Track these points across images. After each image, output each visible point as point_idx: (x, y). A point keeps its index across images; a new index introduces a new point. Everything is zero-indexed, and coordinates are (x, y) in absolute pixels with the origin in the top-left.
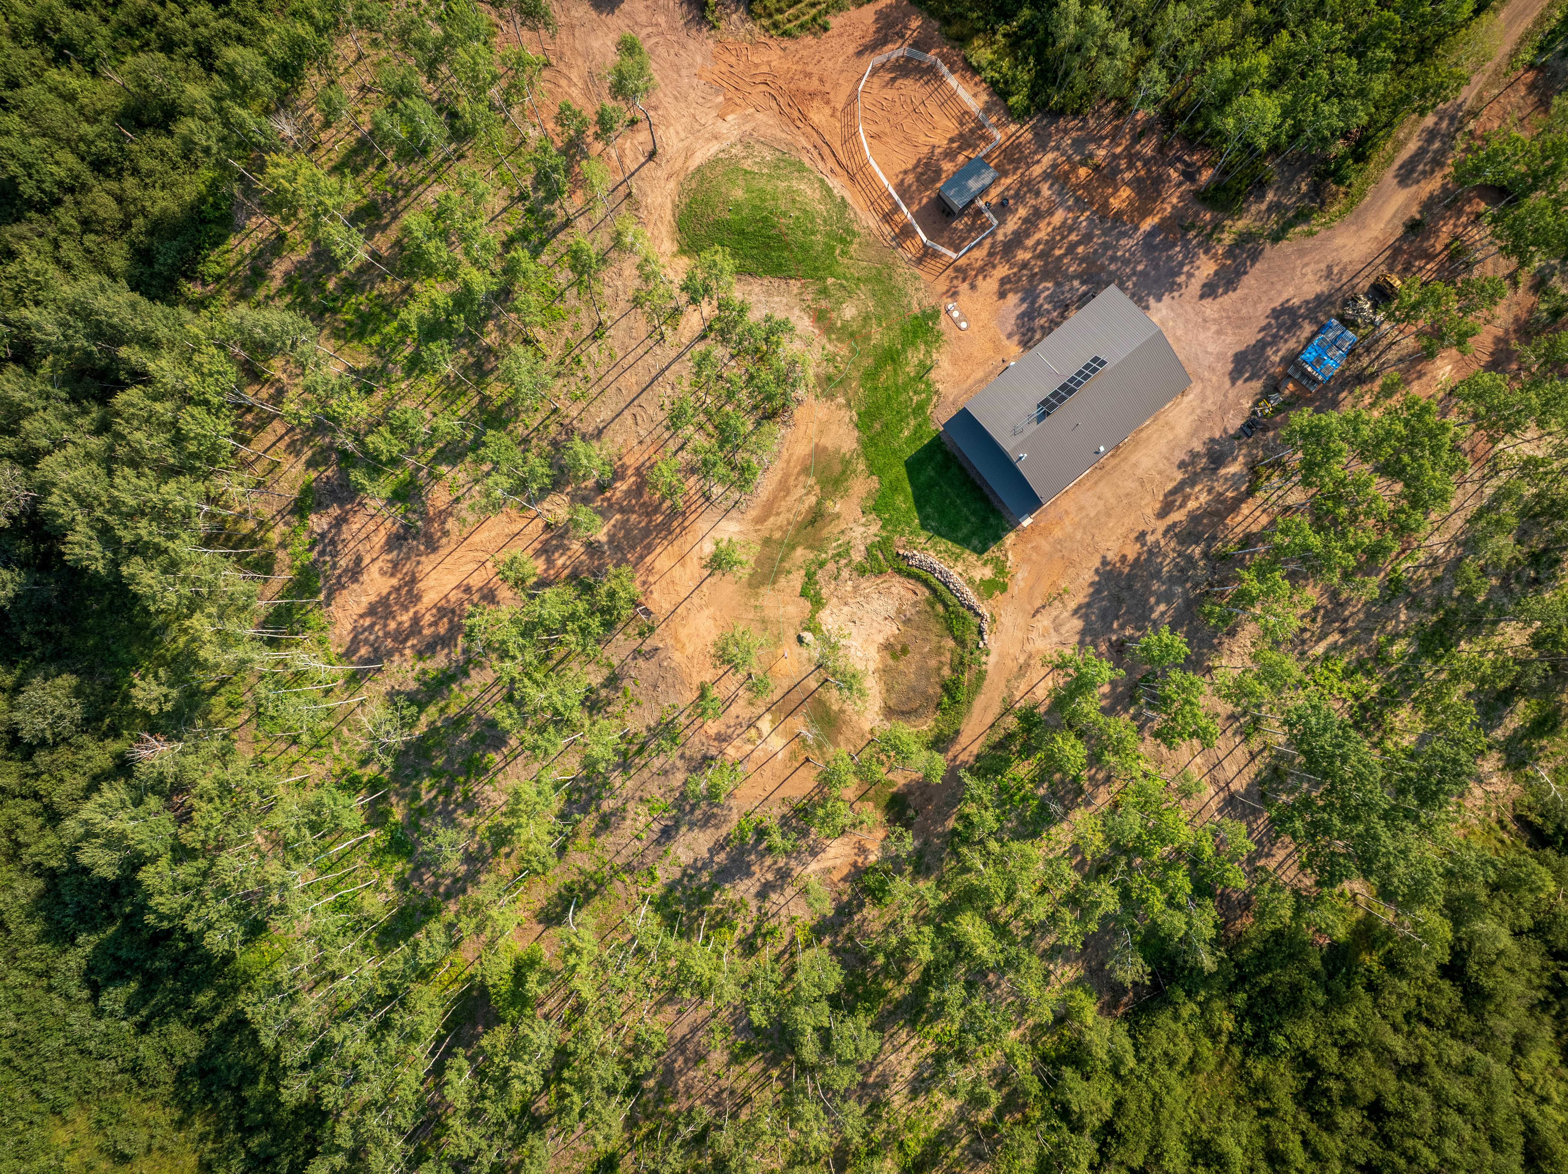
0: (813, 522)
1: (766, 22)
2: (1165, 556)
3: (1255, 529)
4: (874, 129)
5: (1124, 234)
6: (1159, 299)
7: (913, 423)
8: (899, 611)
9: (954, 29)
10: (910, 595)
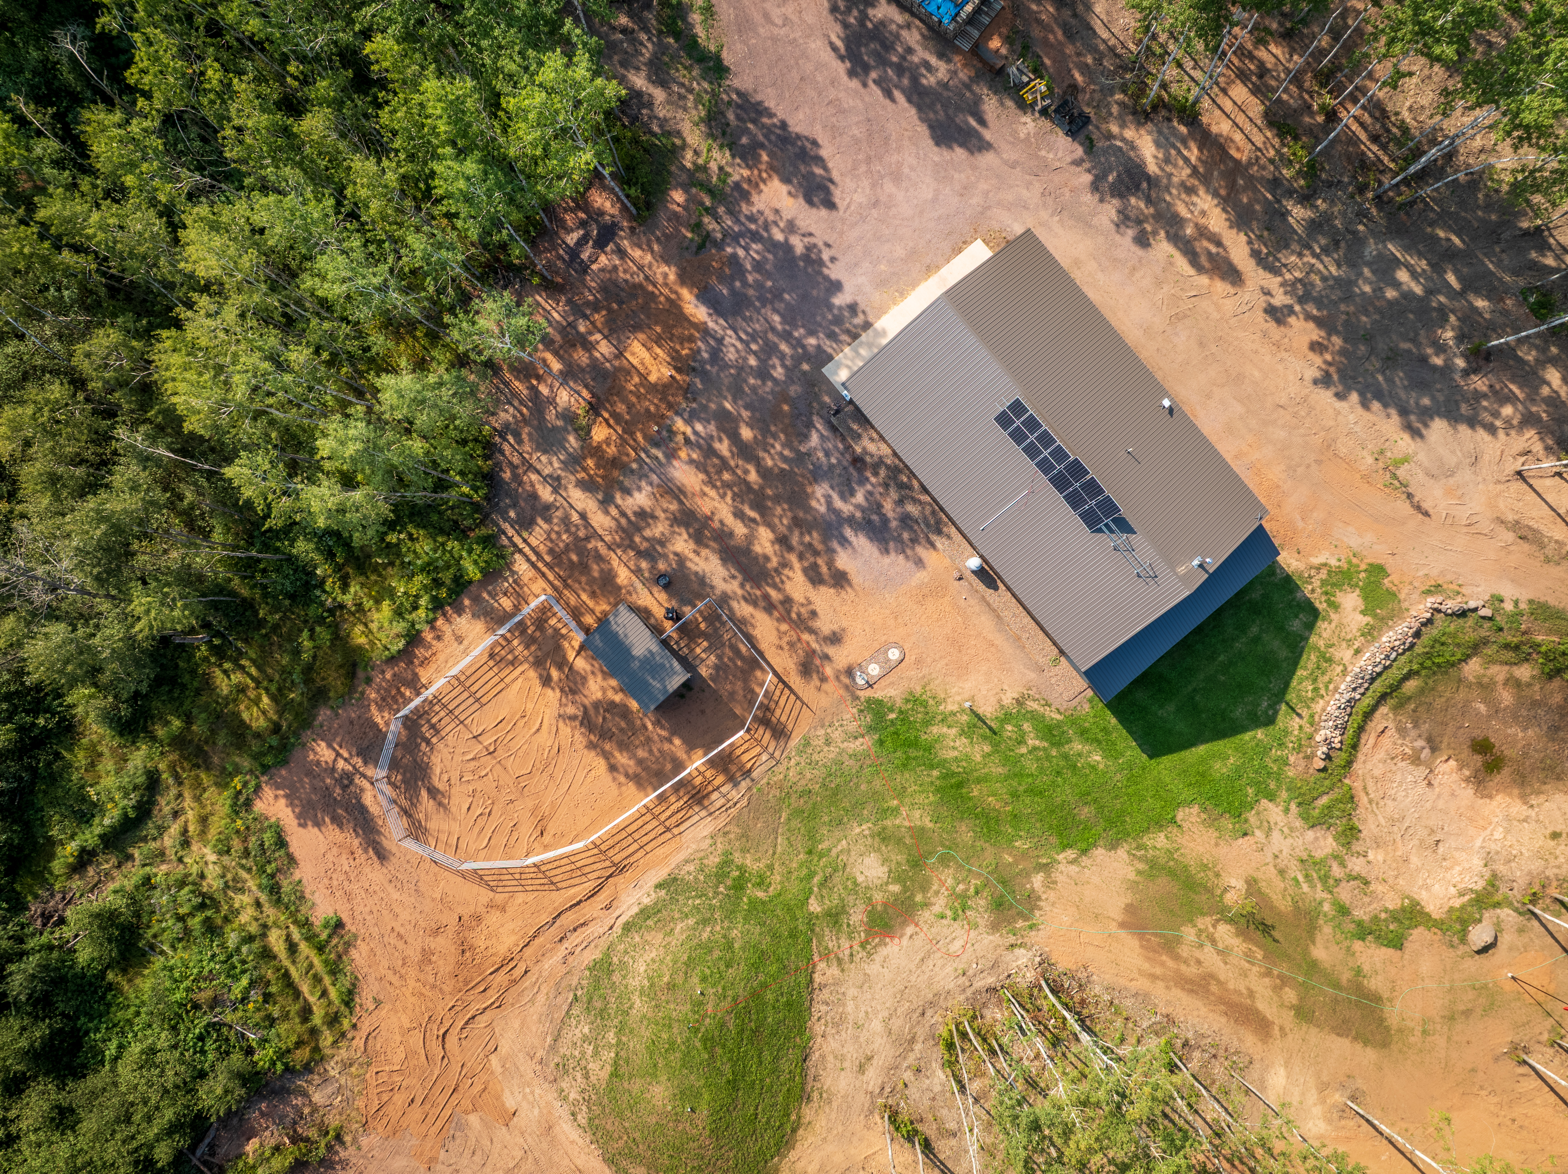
0: (1266, 928)
1: (327, 1038)
2: (1312, 269)
3: (1256, 108)
4: (526, 830)
5: (716, 355)
6: (836, 286)
7: (1078, 746)
8: (1415, 760)
9: (334, 680)
10: (1387, 741)
